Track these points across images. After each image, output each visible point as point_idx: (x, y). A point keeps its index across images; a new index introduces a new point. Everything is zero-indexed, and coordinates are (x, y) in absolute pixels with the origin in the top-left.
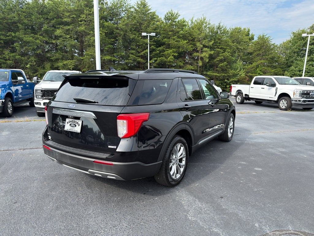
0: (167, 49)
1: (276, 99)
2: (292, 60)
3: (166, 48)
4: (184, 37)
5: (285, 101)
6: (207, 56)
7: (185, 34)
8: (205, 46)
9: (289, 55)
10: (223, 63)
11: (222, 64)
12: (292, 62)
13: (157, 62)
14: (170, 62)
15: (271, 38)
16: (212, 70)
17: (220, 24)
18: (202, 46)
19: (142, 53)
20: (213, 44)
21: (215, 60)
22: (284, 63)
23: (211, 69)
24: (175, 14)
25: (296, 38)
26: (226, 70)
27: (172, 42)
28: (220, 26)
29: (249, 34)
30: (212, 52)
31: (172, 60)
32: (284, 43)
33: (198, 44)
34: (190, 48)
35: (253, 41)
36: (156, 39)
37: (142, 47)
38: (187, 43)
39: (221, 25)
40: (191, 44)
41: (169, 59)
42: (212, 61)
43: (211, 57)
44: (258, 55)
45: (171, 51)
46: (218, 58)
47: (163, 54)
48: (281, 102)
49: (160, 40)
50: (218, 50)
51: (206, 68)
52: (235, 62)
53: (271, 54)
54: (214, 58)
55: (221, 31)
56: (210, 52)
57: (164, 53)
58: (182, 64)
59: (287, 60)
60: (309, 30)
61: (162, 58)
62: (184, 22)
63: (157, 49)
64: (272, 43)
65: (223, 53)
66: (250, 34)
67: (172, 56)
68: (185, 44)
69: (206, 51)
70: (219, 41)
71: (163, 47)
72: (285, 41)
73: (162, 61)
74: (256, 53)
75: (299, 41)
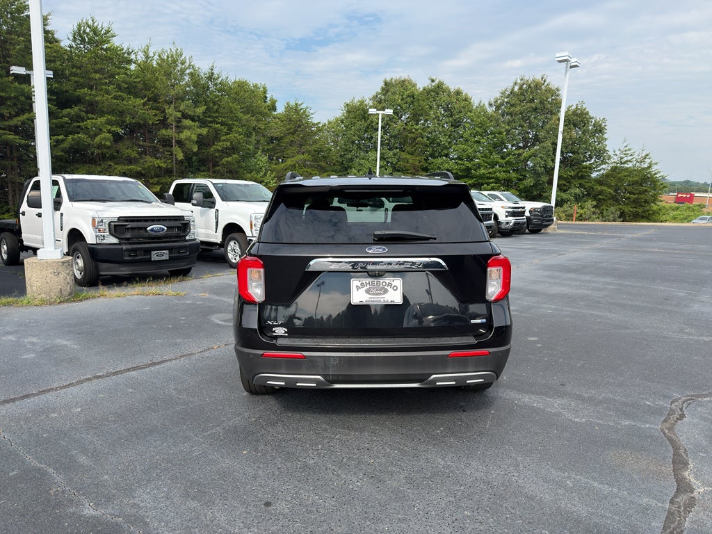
0: (90, 116)
2: (350, 156)
3: (87, 112)
4: (132, 90)
6: (194, 137)
7: (134, 82)
8: (185, 116)
9: (343, 146)
10: (231, 156)
11: (229, 159)
12: (351, 160)
13: (65, 145)
14: (100, 146)
15: (311, 111)
16: (204, 171)
17: (212, 70)
18: (179, 115)
19: (16, 121)
20: (204, 113)
21: (212, 149)
22: (337, 161)
23: (203, 168)
24: (104, 31)
25: (352, 115)
26: (237, 172)
27: (105, 98)
28: (212, 74)
29: (266, 97)
30: (204, 131)
31: (108, 143)
32: (330, 123)
33: (170, 110)
34: (152, 117)
35: (275, 113)
36: (56, 88)
37: (15, 105)
38: (144, 104)
39: (216, 71)
40: (152, 108)
41: (97, 139)
42: (203, 151)
43: (202, 142)
44: (292, 143)
45: (103, 119)
46: (219, 146)
47: (79, 127)
49: (67, 91)
50: (217, 126)
51: (190, 165)
52: (253, 155)
53: (315, 142)
54: (209, 145)
55: (216, 85)
56: (199, 131)
57: (82, 124)
58: (134, 154)
59: (341, 156)
60: (371, 102)
61: (79, 137)
62: (129, 54)
63: (61, 112)
64: (315, 121)
65: (227, 134)
66: (268, 99)
67: (109, 131)
68: (139, 105)
69: (189, 128)
70: (216, 107)
71: (77, 108)
72: (332, 119)
73: (78, 142)
74: (286, 140)
75: (358, 121)
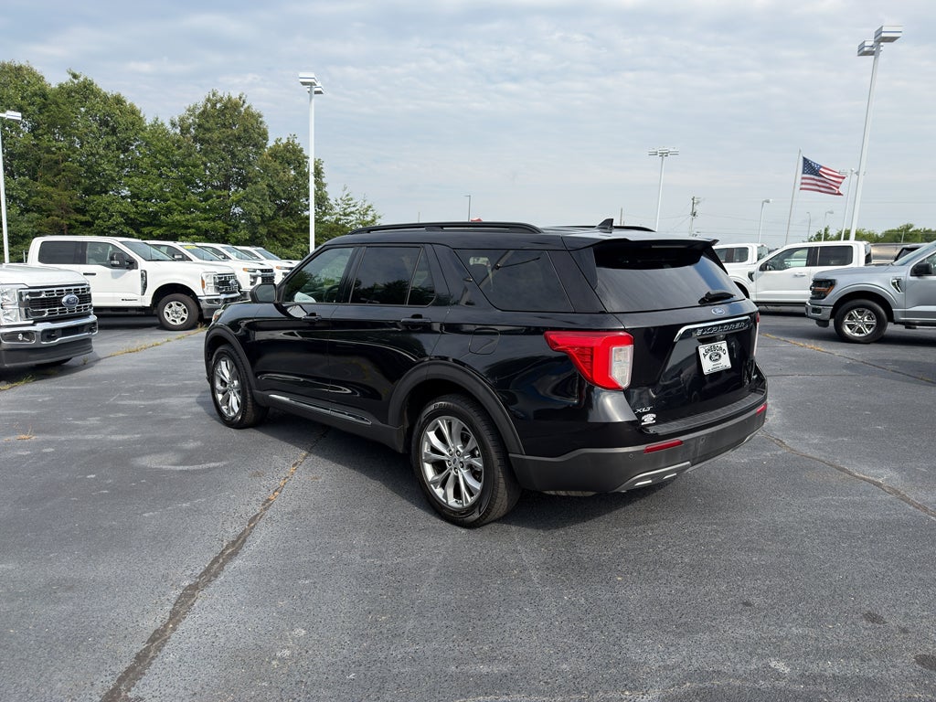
1: (146, 301)
5: (179, 305)
48: (166, 311)
